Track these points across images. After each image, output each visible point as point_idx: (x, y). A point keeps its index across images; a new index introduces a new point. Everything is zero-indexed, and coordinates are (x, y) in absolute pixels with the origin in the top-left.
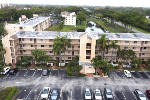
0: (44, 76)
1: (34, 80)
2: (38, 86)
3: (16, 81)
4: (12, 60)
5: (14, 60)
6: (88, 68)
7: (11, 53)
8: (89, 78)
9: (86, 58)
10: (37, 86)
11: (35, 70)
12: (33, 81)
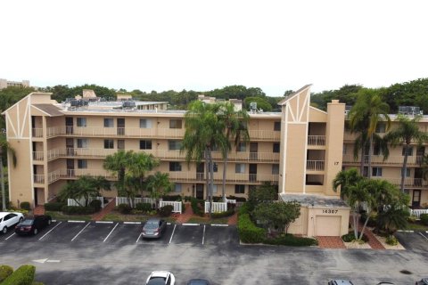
0: (147, 243)
1: (109, 252)
2: (125, 272)
3: (37, 254)
4: (36, 189)
5: (42, 189)
6: (320, 212)
7: (32, 162)
8: (327, 250)
9: (307, 183)
10: (118, 272)
11: (115, 223)
12: (103, 255)
